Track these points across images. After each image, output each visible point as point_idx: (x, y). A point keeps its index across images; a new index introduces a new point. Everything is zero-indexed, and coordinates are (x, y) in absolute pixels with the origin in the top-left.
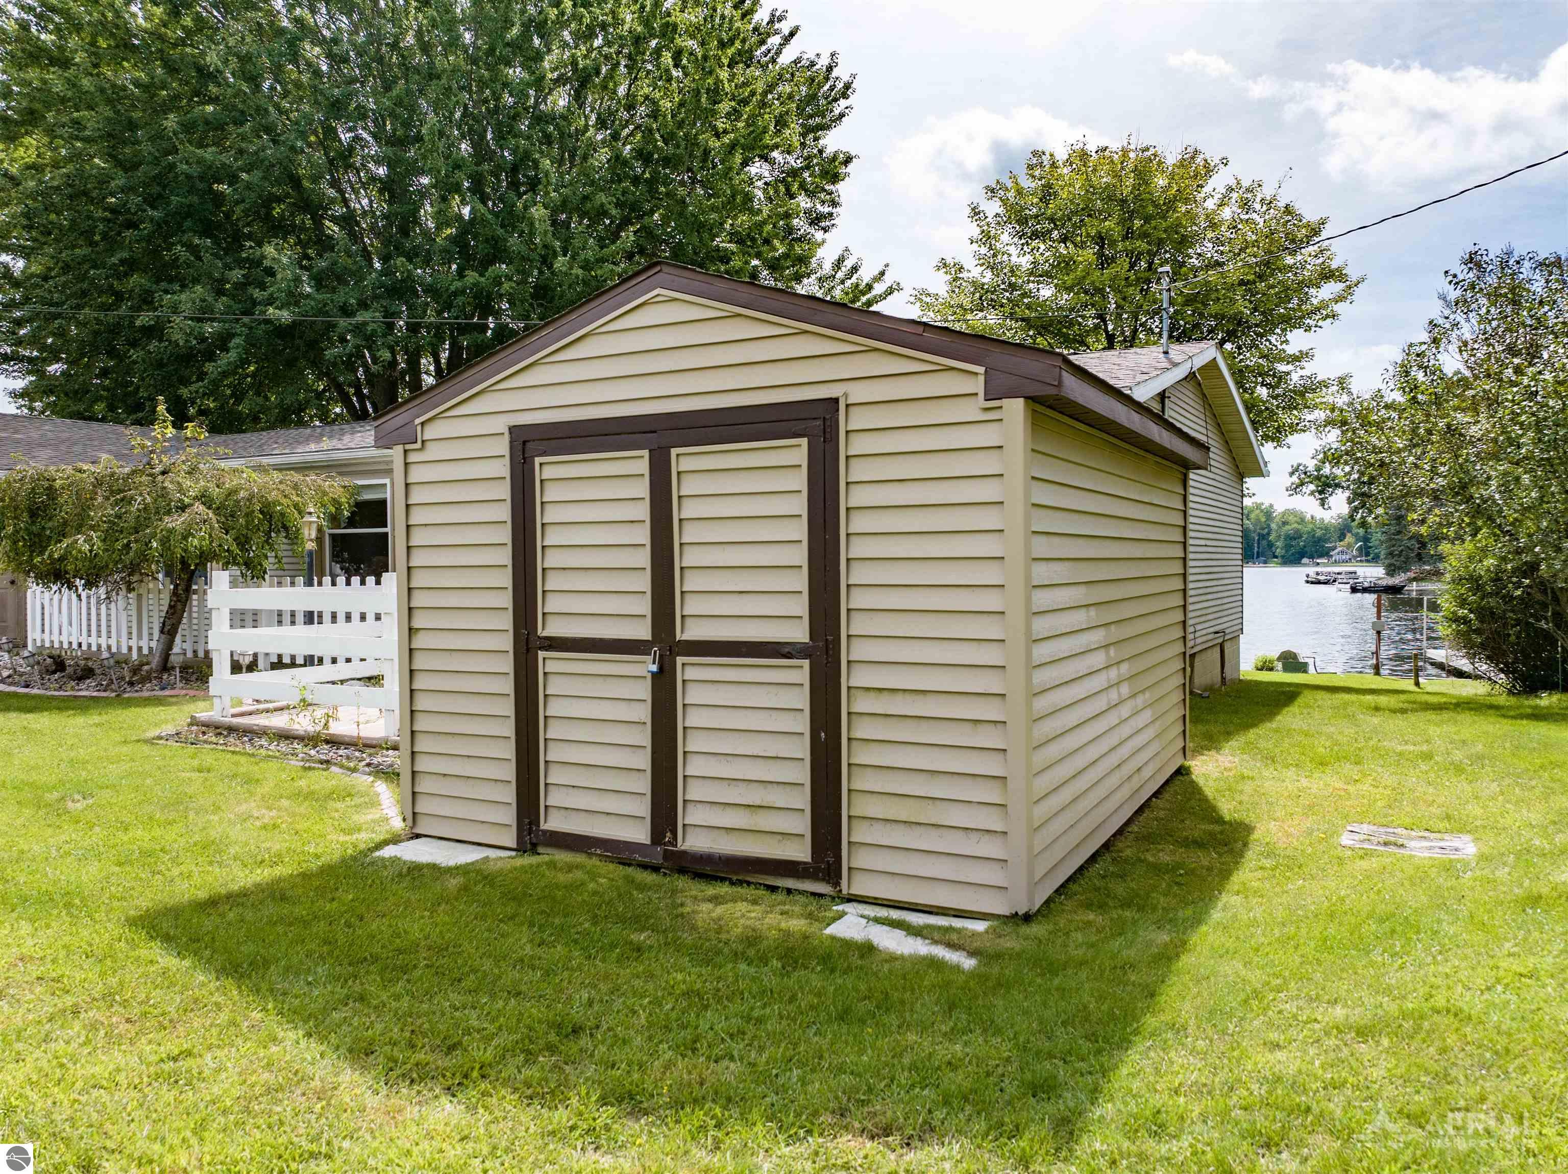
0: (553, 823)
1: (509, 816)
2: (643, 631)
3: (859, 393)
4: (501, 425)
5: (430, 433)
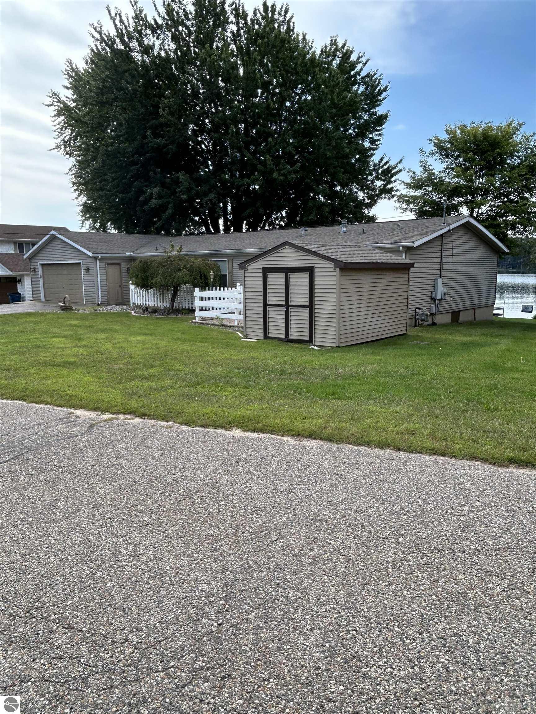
0: (270, 335)
1: (262, 334)
2: (284, 303)
4: (261, 267)
5: (249, 267)
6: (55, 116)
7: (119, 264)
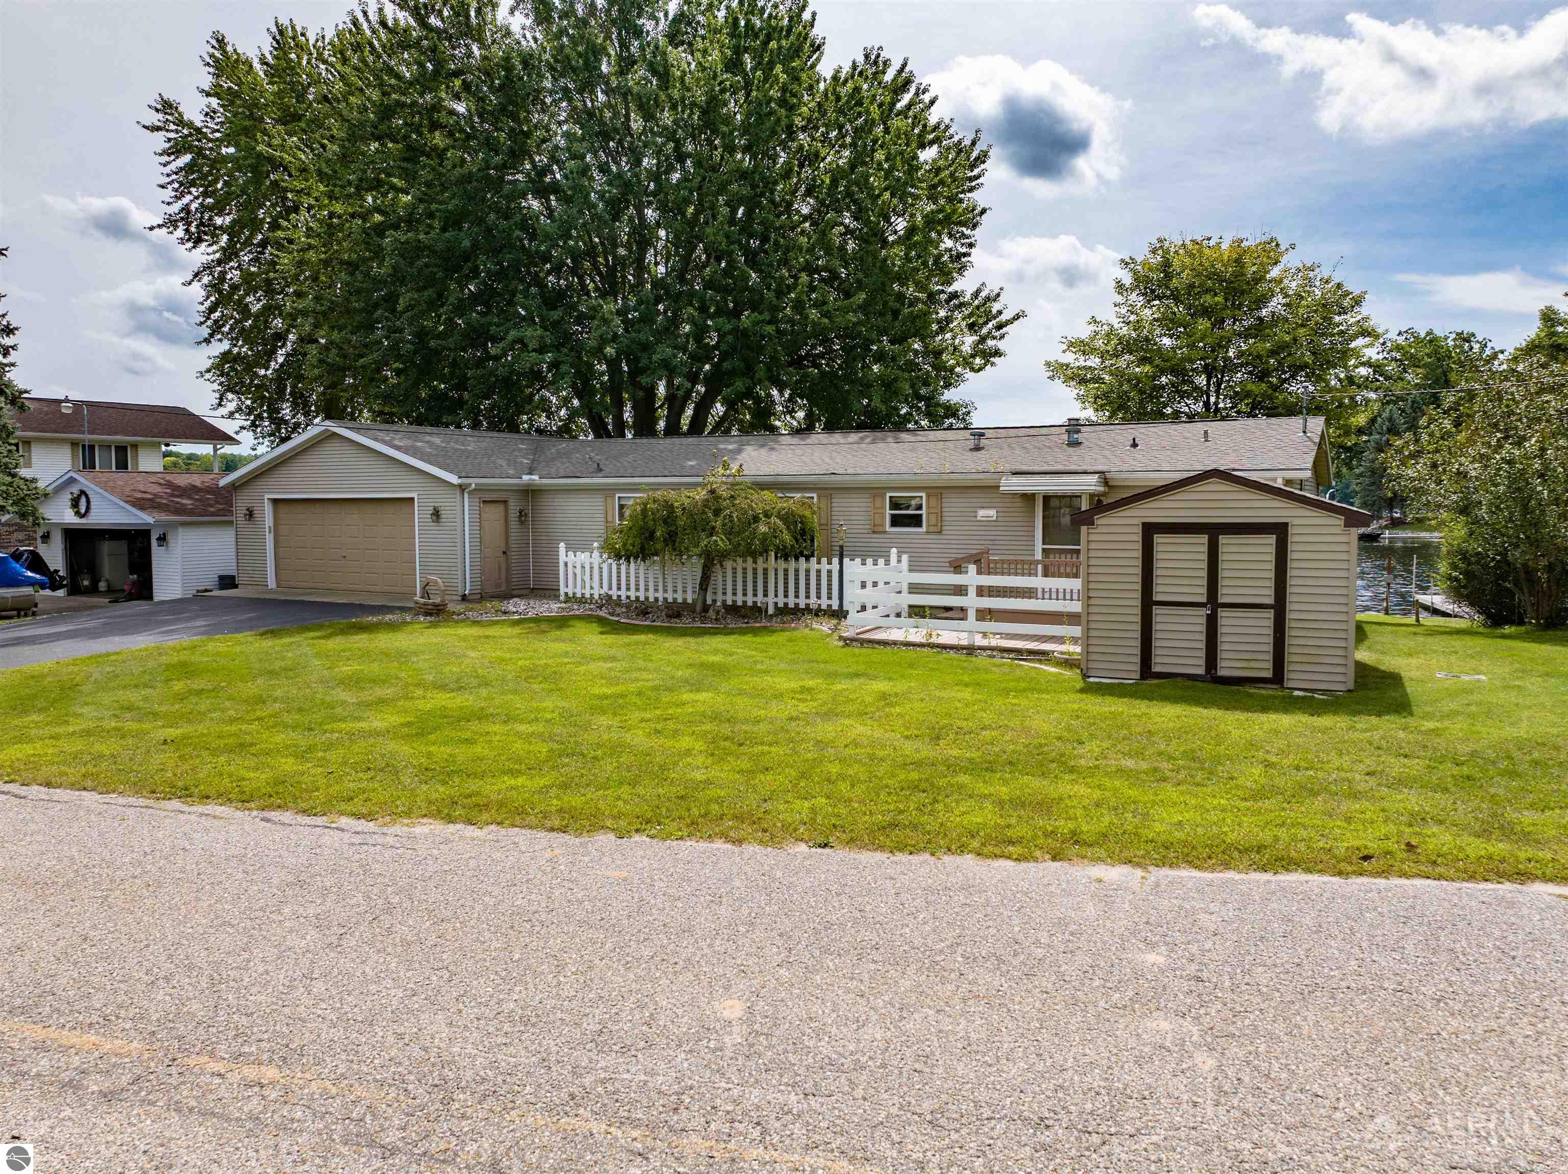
0: (1156, 669)
1: (1137, 668)
2: (1203, 599)
3: (1296, 521)
4: (1138, 521)
5: (1100, 522)
6: (165, 153)
7: (505, 502)
